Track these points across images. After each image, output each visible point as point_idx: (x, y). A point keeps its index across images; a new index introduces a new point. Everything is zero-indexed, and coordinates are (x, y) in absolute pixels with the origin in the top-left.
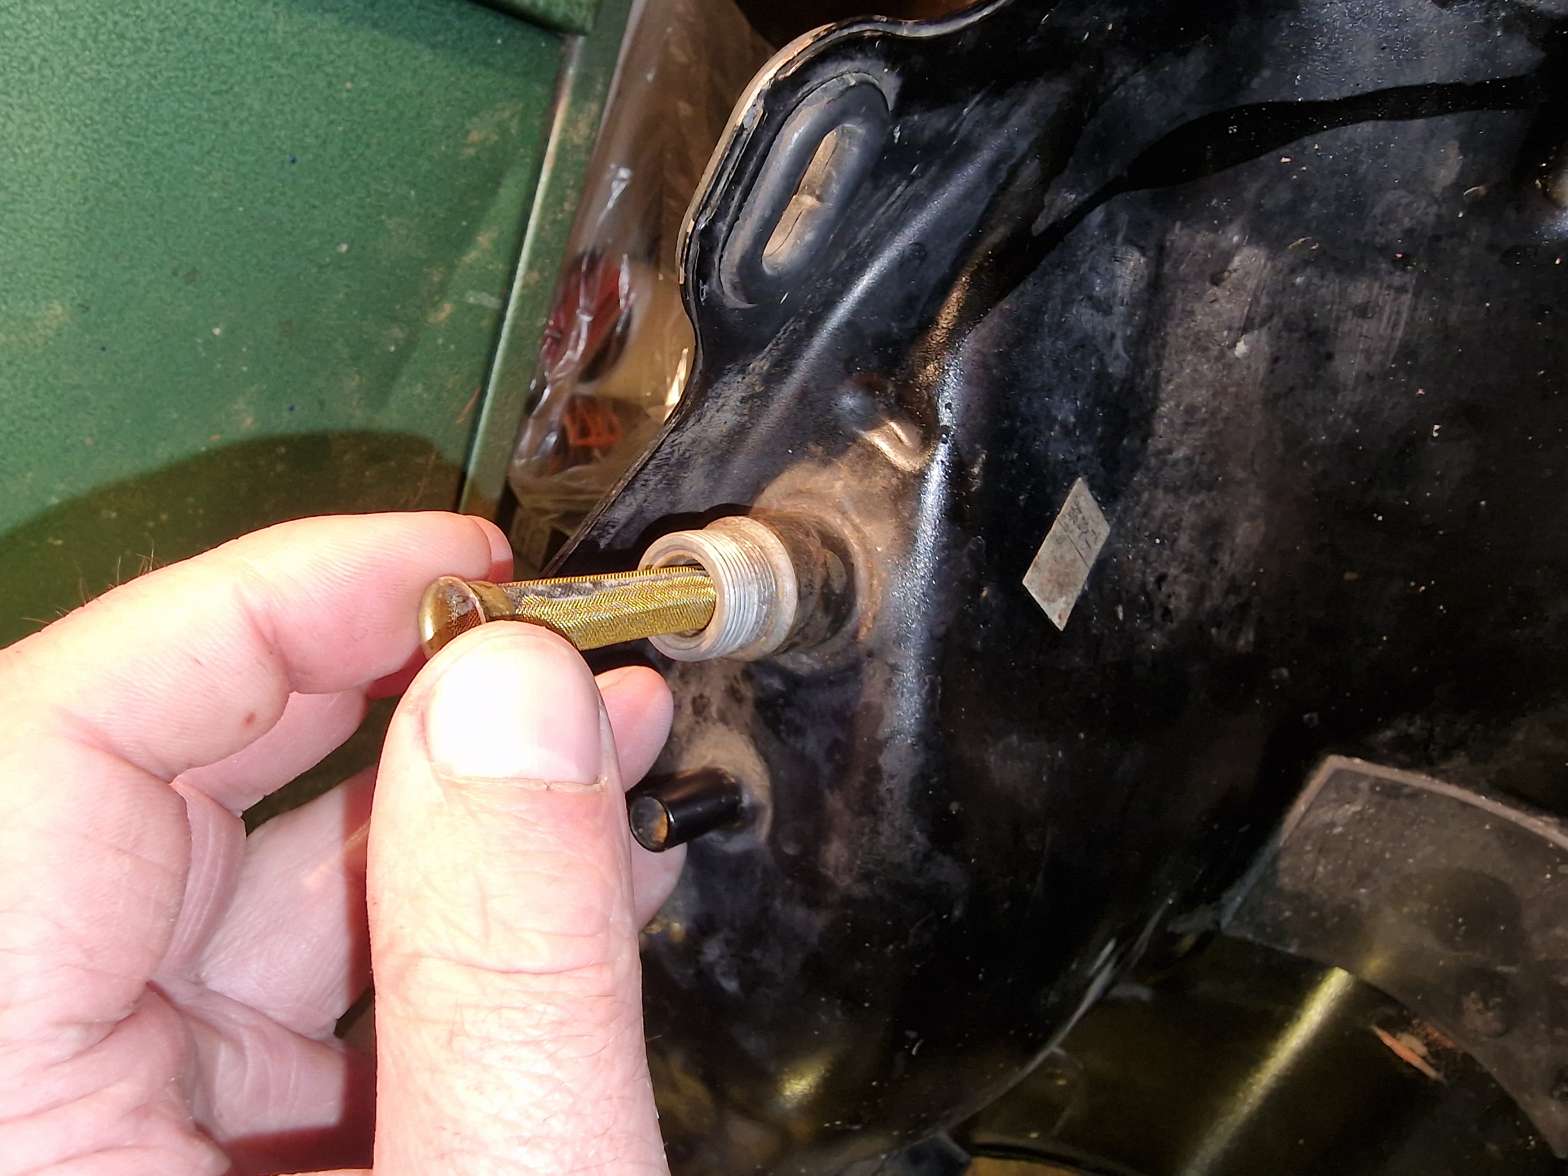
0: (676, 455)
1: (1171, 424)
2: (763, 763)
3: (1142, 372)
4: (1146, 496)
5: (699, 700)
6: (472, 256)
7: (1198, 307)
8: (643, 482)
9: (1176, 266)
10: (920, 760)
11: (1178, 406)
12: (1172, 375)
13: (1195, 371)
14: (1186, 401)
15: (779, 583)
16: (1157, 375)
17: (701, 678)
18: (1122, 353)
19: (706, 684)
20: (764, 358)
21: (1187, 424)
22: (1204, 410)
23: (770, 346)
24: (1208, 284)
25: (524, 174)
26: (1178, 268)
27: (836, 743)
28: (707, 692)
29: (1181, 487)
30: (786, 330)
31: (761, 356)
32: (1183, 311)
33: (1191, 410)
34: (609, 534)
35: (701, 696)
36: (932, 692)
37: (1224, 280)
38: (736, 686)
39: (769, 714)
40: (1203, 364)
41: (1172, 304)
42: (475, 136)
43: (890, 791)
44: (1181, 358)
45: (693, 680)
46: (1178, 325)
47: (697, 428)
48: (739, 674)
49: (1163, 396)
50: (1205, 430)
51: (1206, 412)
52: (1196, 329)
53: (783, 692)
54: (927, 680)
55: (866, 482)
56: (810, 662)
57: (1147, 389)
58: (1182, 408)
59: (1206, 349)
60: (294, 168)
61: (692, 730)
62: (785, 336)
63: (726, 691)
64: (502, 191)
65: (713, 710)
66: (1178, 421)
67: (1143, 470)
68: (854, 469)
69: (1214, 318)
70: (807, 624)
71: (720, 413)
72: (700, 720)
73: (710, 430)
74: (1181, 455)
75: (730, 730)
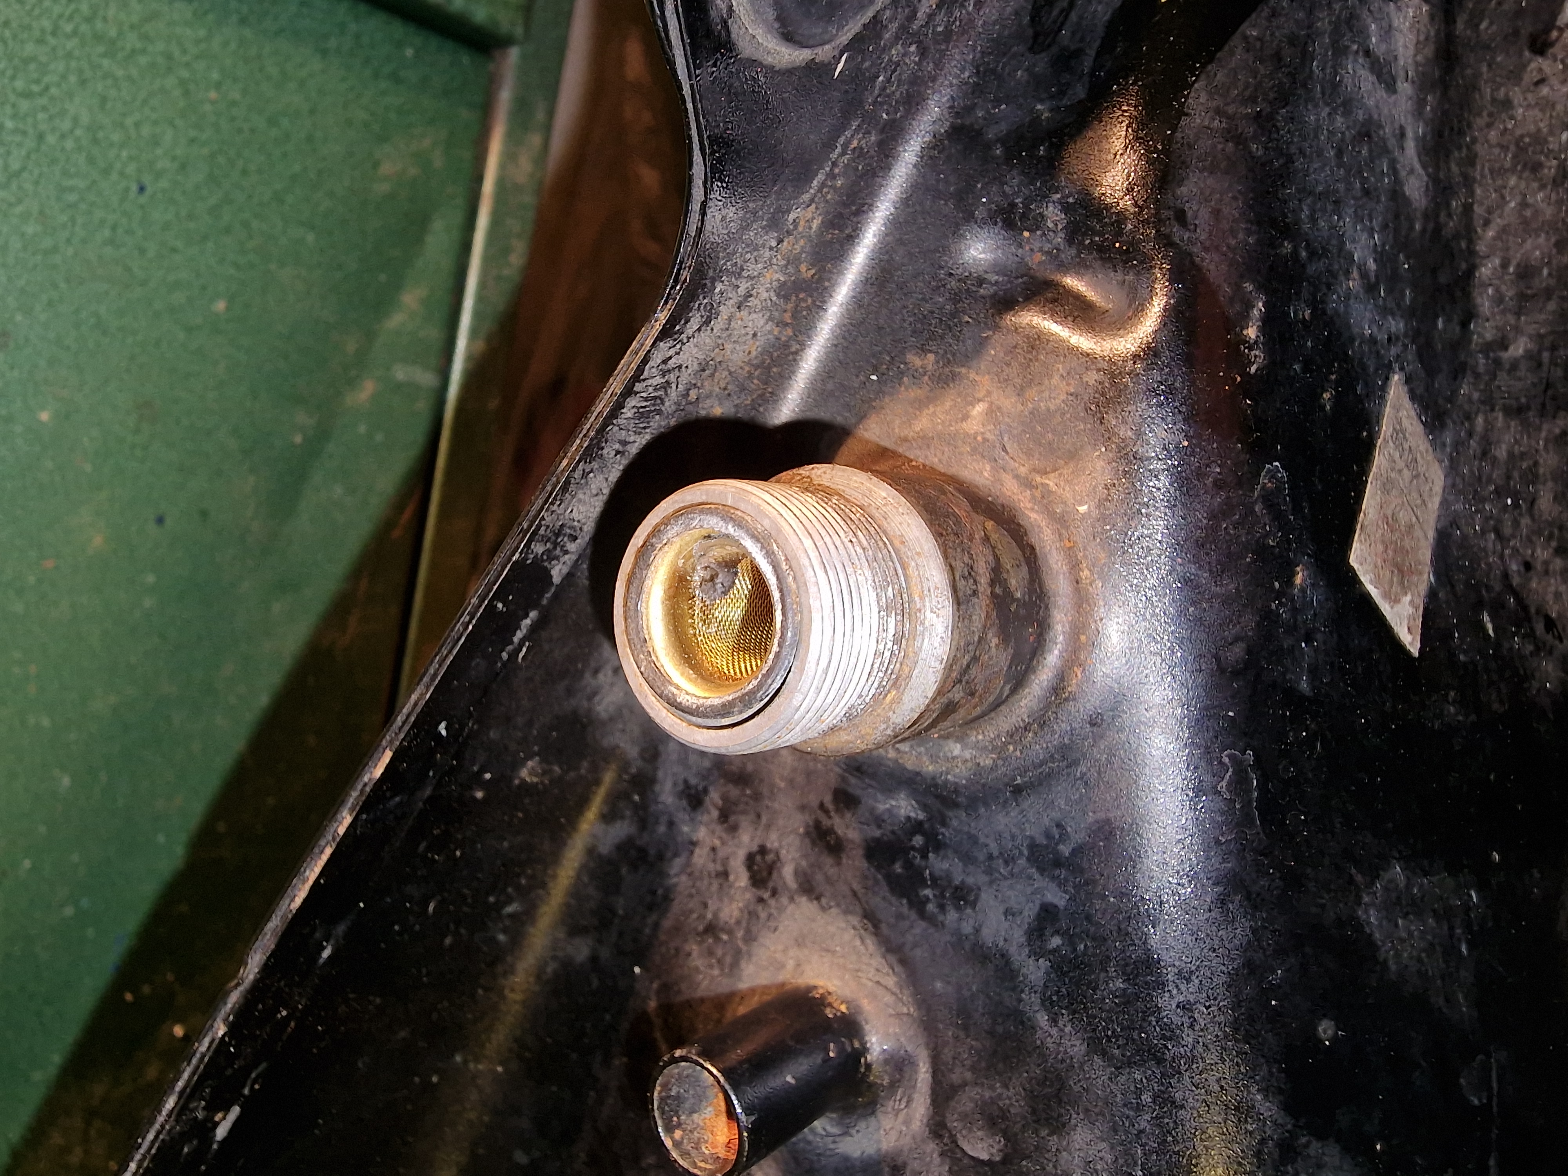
0: (673, 394)
1: (1499, 299)
2: (898, 968)
3: (1448, 205)
4: (1480, 420)
5: (758, 858)
6: (395, 321)
7: (1517, 95)
8: (617, 446)
9: (1473, 23)
10: (1241, 931)
11: (1505, 265)
12: (1489, 213)
13: (1524, 205)
14: (1517, 257)
15: (911, 571)
16: (1468, 209)
17: (759, 816)
18: (1417, 166)
19: (768, 827)
20: (812, 201)
21: (1522, 297)
22: (1545, 272)
23: (821, 177)
24: (1527, 53)
25: (458, 218)
26: (1477, 26)
27: (1048, 913)
28: (773, 841)
29: (1528, 408)
30: (845, 146)
31: (806, 197)
32: (1494, 100)
33: (1526, 273)
34: (566, 552)
35: (763, 850)
36: (1240, 783)
37: (1552, 44)
38: (826, 822)
39: (898, 868)
40: (1534, 194)
41: (1475, 88)
42: (386, 168)
43: (1186, 1007)
44: (1499, 182)
45: (745, 821)
46: (1489, 125)
47: (706, 338)
48: (828, 799)
49: (1481, 248)
50: (1552, 306)
51: (1550, 274)
52: (1518, 132)
53: (920, 823)
54: (1226, 760)
55: (1032, 393)
56: (967, 755)
57: (1457, 236)
58: (1511, 270)
59: (1536, 167)
60: (143, 200)
61: (752, 915)
62: (845, 159)
63: (807, 833)
64: (430, 239)
65: (788, 872)
66: (1509, 293)
67: (1469, 378)
68: (1004, 376)
69: (1542, 110)
70: (975, 659)
71: (744, 313)
72: (766, 895)
73: (729, 347)
74: (1521, 351)
75: (823, 909)
